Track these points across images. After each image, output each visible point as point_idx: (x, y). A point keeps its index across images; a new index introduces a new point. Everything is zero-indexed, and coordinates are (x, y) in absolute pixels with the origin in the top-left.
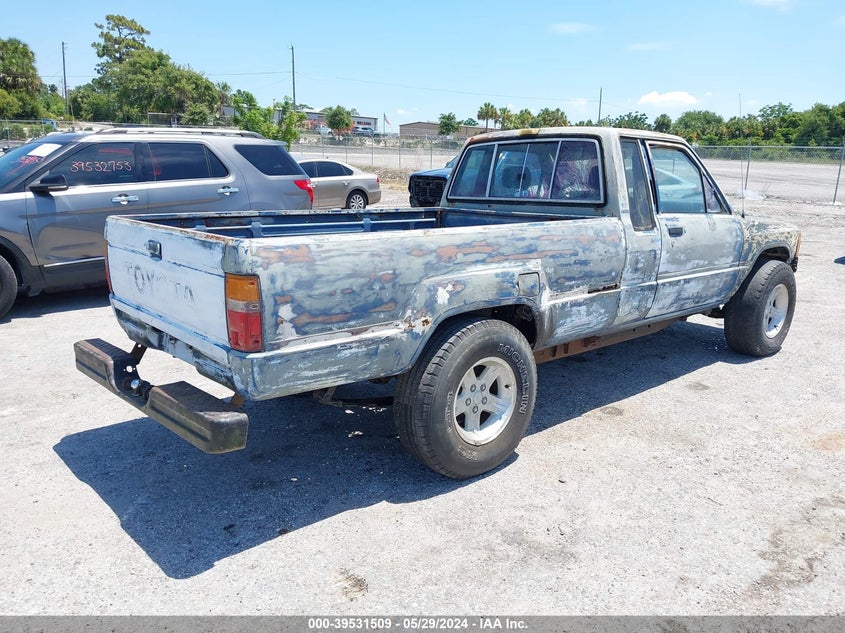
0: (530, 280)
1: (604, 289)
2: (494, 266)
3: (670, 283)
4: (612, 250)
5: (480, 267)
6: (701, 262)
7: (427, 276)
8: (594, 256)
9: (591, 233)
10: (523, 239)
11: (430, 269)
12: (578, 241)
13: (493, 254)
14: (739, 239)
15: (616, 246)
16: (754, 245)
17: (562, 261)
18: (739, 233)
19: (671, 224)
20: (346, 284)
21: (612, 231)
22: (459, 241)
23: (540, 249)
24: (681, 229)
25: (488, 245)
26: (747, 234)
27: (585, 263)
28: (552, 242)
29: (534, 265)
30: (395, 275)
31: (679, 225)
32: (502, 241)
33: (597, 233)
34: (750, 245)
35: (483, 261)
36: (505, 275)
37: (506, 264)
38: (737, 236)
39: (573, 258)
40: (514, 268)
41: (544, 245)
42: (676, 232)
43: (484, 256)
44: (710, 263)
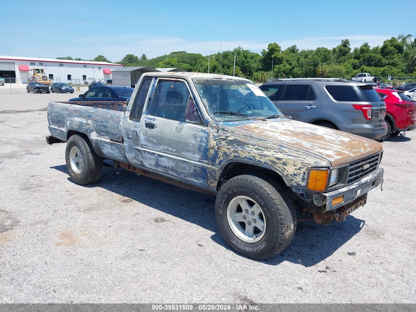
0: (87, 127)
1: (116, 141)
2: (80, 119)
3: (149, 152)
4: (116, 125)
5: (77, 118)
6: (170, 149)
7: (67, 117)
8: (109, 125)
9: (109, 115)
10: (89, 112)
11: (69, 115)
12: (104, 118)
13: (81, 115)
14: (204, 145)
15: (118, 123)
16: (220, 154)
17: (98, 123)
18: (204, 140)
19: (148, 121)
20: (56, 114)
21: (118, 117)
22: (75, 109)
23: (92, 117)
24: (154, 125)
25: (80, 112)
26: (213, 143)
27: (105, 127)
28: (96, 116)
29: (90, 122)
30: (63, 115)
31: (153, 122)
32: (84, 111)
33: (112, 116)
34: (217, 153)
35: (78, 117)
36: (81, 122)
37: (83, 119)
38: (201, 141)
39: (102, 123)
40: (84, 121)
41: (94, 116)
42: (150, 126)
43: (78, 115)
44: (177, 152)
